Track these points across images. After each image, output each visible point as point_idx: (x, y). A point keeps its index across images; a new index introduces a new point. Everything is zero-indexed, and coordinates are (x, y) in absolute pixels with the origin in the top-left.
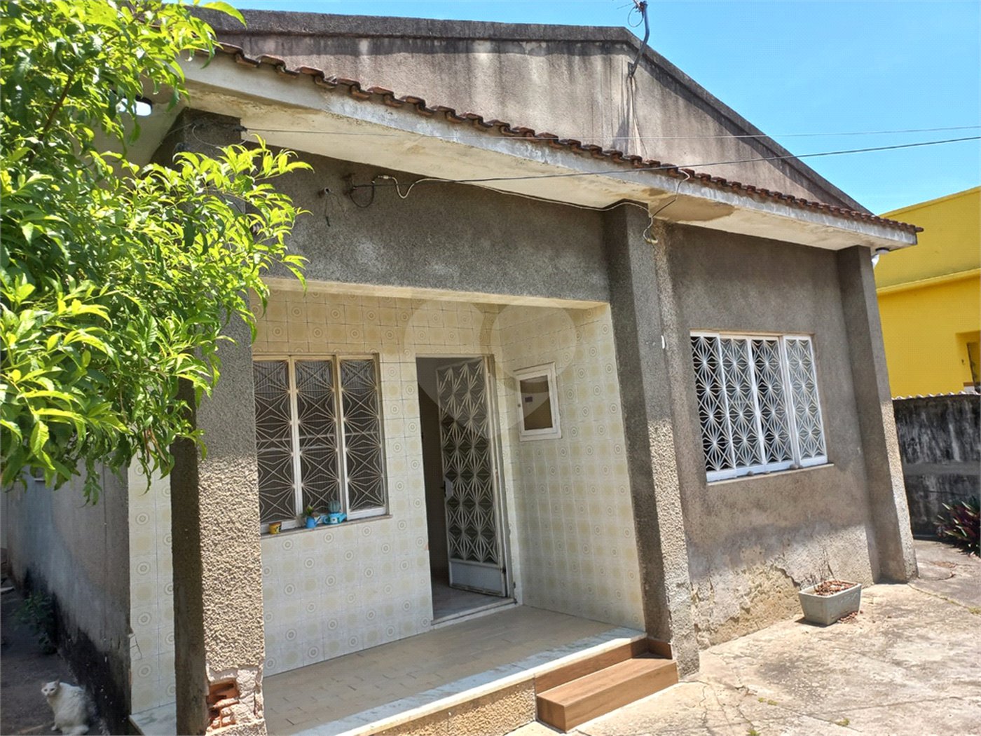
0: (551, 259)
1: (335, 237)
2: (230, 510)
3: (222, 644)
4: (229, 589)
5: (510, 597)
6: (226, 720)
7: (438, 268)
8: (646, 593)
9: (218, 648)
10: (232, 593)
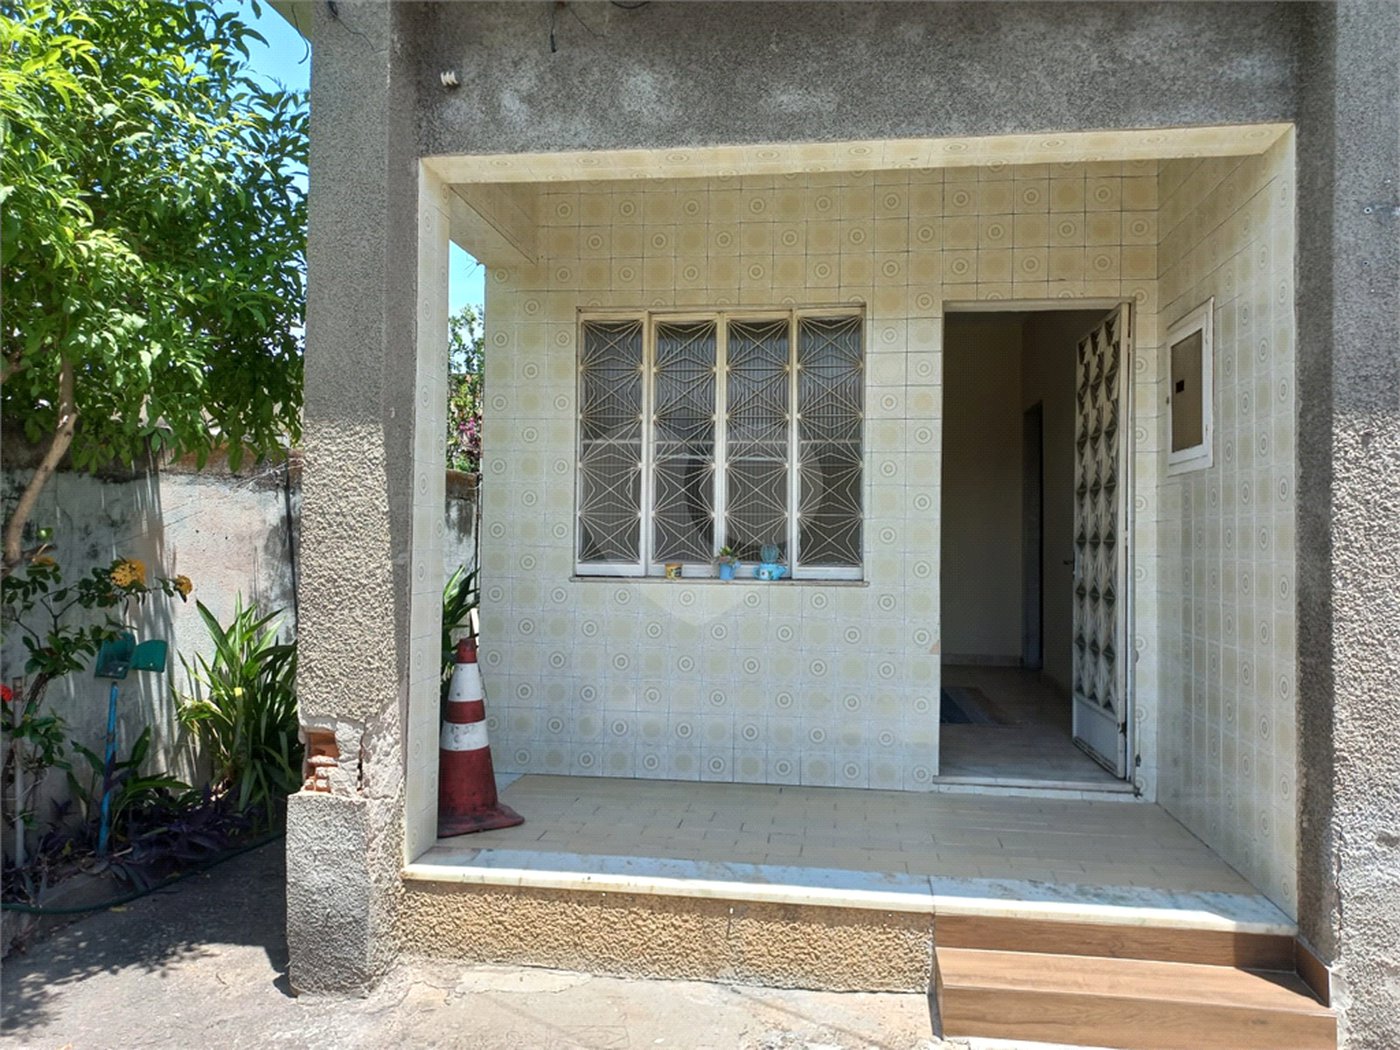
0: (1100, 39)
1: (584, 71)
2: (340, 498)
3: (318, 680)
4: (333, 607)
5: (1130, 782)
6: (321, 783)
7: (788, 99)
8: (1303, 832)
9: (312, 684)
10: (337, 613)
